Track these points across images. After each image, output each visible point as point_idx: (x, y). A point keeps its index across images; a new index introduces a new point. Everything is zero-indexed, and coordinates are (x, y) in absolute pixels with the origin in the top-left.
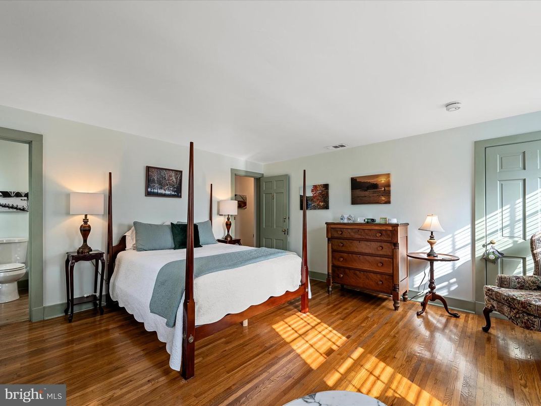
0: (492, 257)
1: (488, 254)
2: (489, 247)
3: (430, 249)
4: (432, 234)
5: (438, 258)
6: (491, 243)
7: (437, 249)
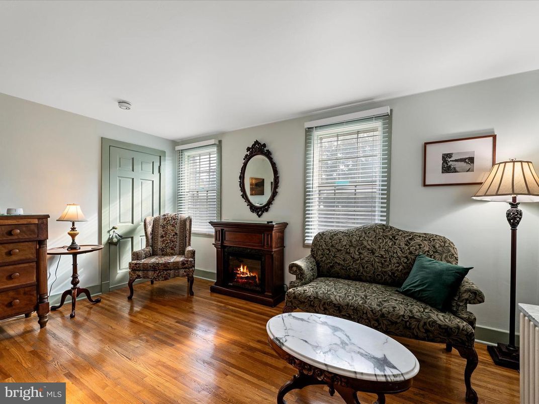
0: (115, 240)
1: (112, 238)
2: (111, 232)
3: (71, 241)
4: (73, 224)
5: (81, 250)
6: (114, 228)
7: (78, 241)
